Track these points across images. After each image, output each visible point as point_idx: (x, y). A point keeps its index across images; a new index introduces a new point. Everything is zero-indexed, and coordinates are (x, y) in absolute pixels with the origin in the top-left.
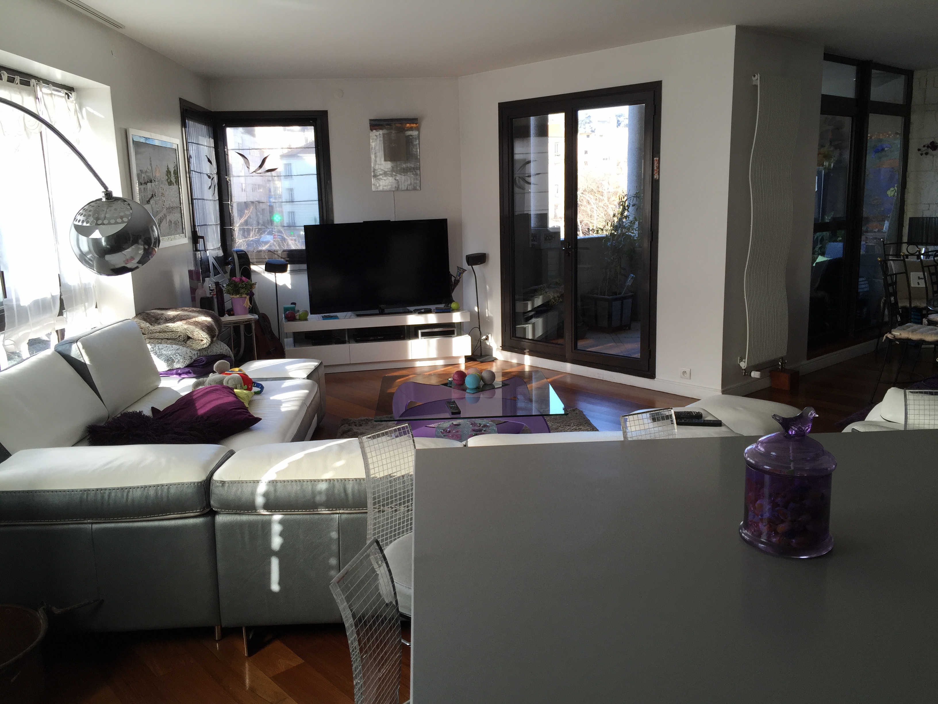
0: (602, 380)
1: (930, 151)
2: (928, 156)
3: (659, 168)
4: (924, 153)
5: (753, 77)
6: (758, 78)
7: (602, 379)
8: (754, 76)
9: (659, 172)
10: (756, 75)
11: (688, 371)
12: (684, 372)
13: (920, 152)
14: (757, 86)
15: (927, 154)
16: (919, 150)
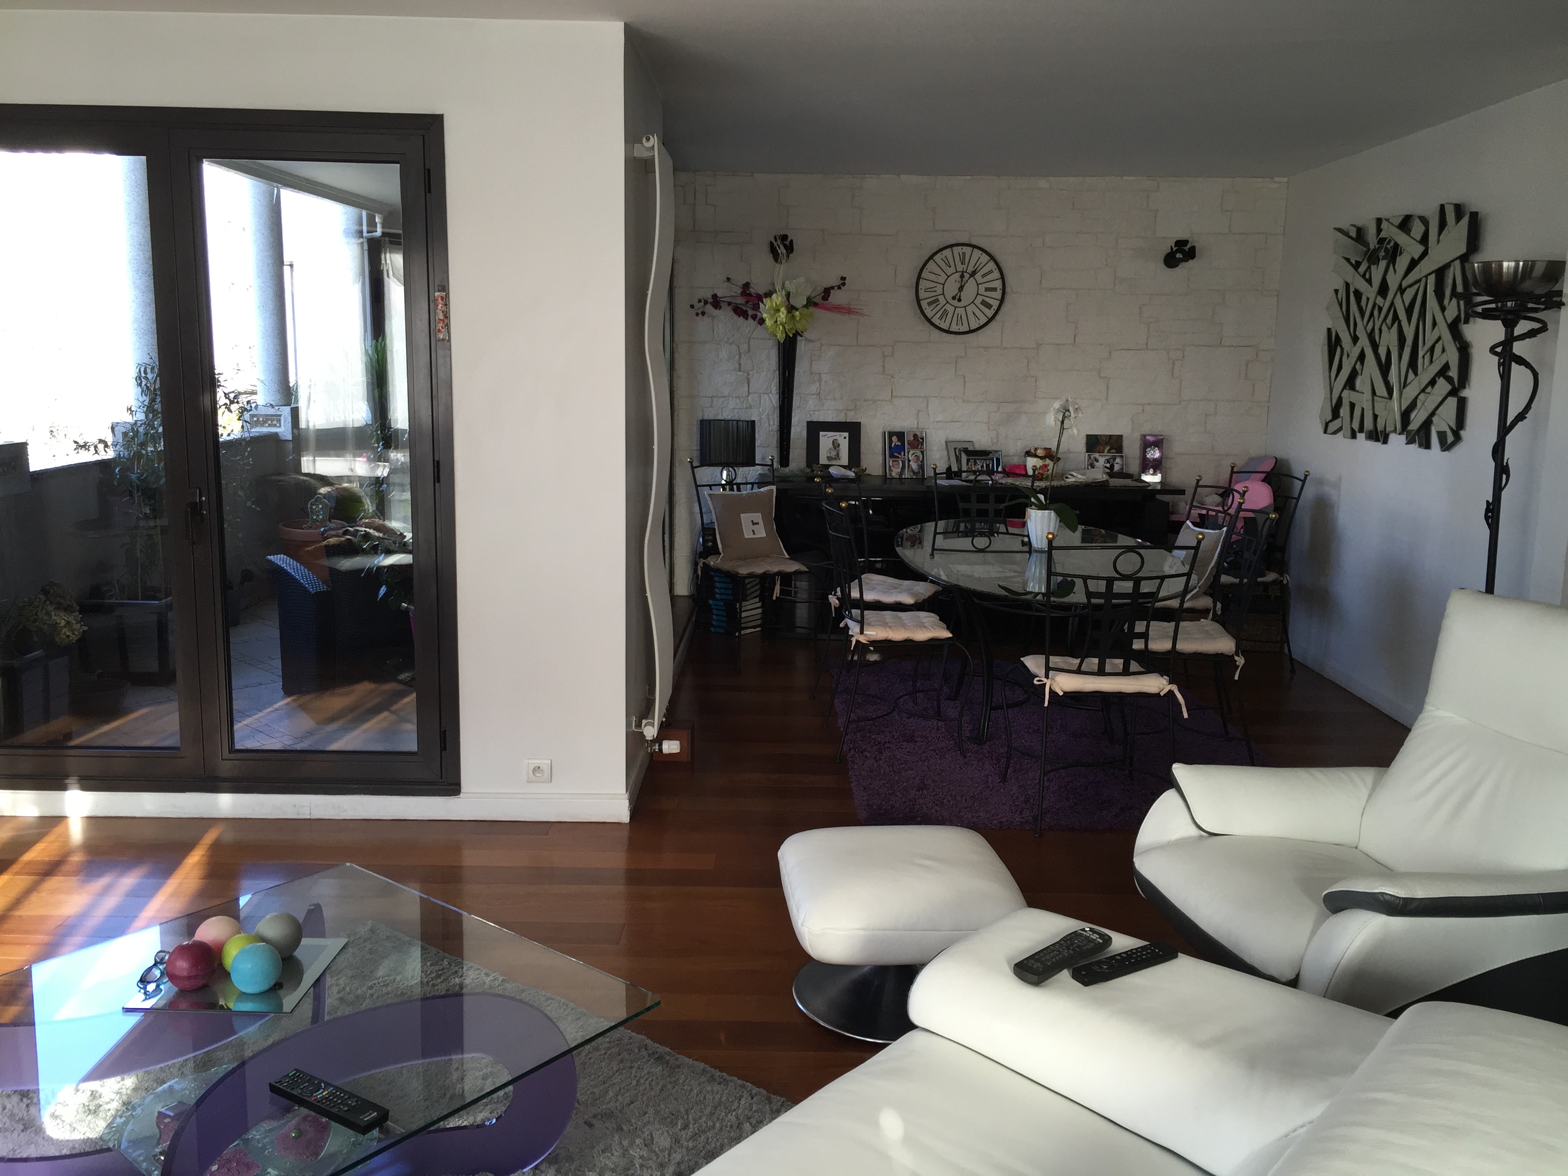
0: (309, 819)
1: (709, 308)
2: (705, 318)
3: (447, 316)
4: (700, 312)
5: (644, 140)
6: (654, 146)
7: (308, 817)
8: (648, 139)
9: (448, 326)
10: (651, 137)
11: (544, 763)
12: (537, 769)
13: (694, 312)
14: (652, 160)
15: (703, 313)
16: (692, 306)
